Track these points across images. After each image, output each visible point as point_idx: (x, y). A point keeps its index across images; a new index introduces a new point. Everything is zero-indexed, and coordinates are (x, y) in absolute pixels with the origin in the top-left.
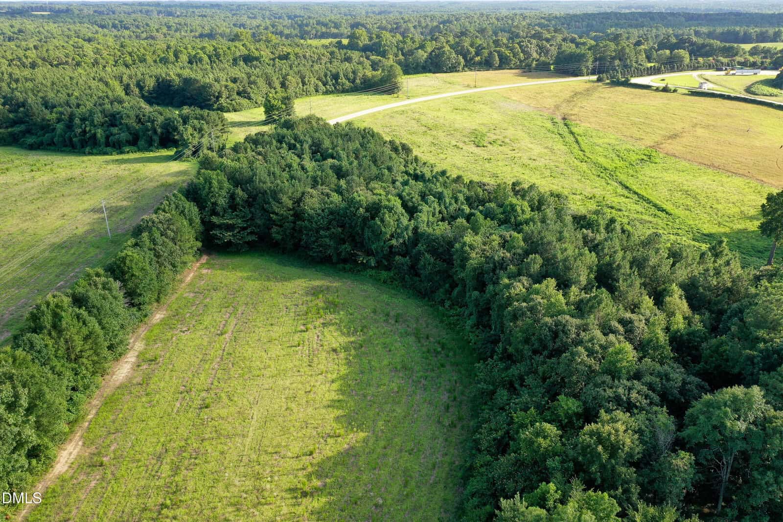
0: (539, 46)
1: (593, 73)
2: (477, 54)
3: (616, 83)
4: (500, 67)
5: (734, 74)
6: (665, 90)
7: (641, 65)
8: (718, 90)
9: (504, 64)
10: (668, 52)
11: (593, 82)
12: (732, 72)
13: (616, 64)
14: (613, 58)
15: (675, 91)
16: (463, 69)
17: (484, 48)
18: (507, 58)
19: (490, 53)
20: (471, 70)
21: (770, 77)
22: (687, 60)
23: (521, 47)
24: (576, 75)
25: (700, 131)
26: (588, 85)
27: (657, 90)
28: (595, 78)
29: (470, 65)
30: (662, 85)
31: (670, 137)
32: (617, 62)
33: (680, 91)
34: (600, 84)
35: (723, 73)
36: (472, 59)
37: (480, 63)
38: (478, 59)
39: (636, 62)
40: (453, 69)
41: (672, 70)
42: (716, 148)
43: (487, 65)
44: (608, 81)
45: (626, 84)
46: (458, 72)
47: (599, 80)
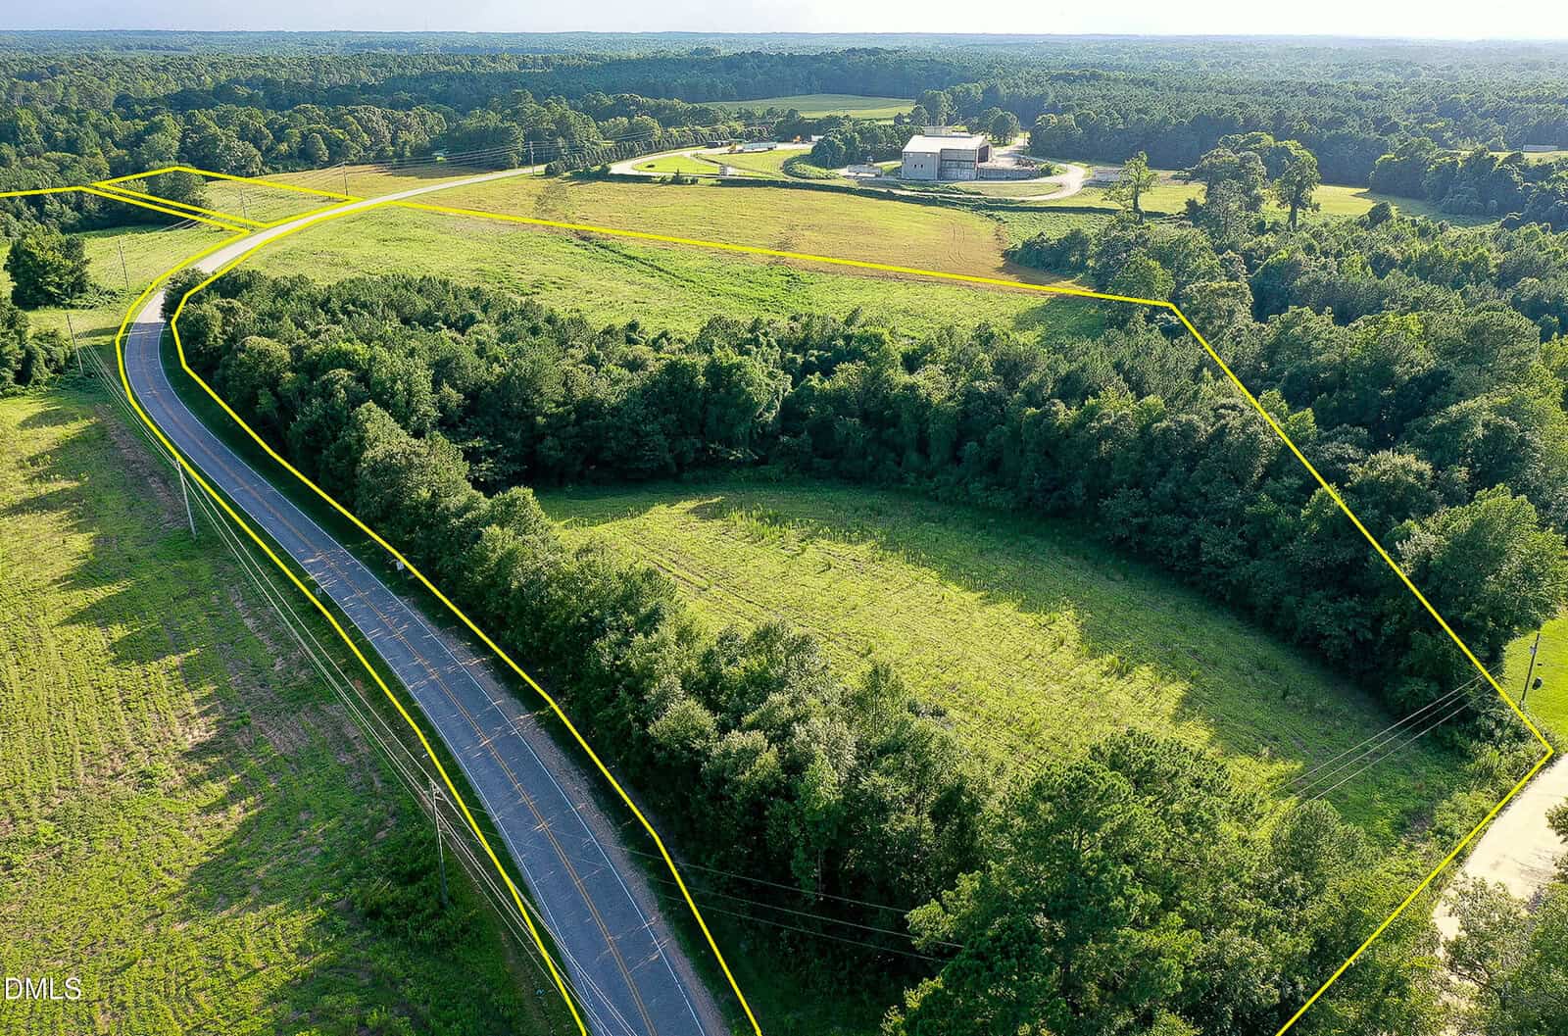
1: (538, 162)
2: (279, 140)
3: (586, 176)
4: (331, 163)
5: (741, 151)
6: (678, 180)
7: (595, 144)
8: (749, 175)
9: (338, 155)
10: (625, 120)
11: (541, 176)
12: (739, 147)
13: (561, 145)
14: (554, 134)
15: (694, 182)
16: (262, 173)
17: (287, 126)
18: (339, 143)
19: (304, 137)
20: (276, 170)
21: (803, 153)
22: (658, 132)
23: (358, 122)
24: (502, 168)
26: (539, 182)
27: (663, 181)
28: (541, 169)
29: (273, 160)
32: (560, 141)
33: (701, 180)
34: (556, 179)
35: (725, 150)
36: (269, 150)
37: (290, 156)
38: (283, 148)
40: (242, 170)
43: (305, 159)
44: (568, 174)
45: (604, 176)
46: (252, 175)
47: (549, 173)
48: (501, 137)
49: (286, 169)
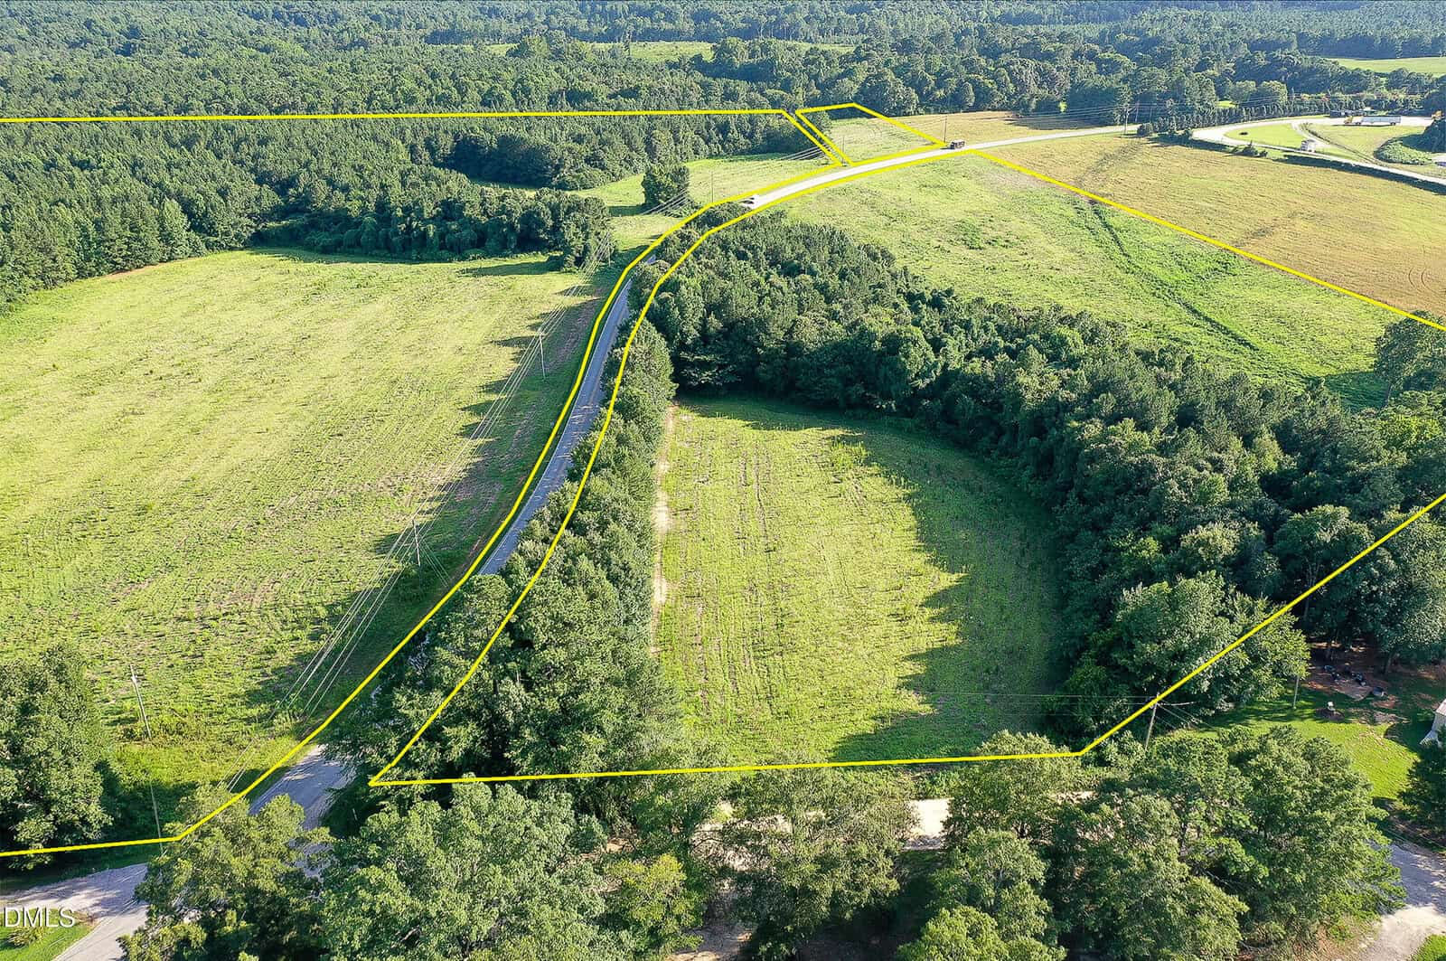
0: (1040, 71)
1: (1131, 121)
2: (939, 85)
3: (1168, 140)
4: (976, 108)
5: (1358, 124)
6: (1248, 152)
7: (1209, 107)
8: (1334, 154)
9: (983, 102)
10: (1252, 84)
11: (1132, 136)
12: (1357, 119)
13: (1168, 106)
14: (1164, 96)
15: (1263, 154)
16: (917, 112)
17: (949, 75)
18: (987, 91)
19: (960, 84)
20: (928, 111)
21: (1415, 132)
22: (1283, 99)
23: (1010, 73)
24: (1104, 124)
25: (1300, 224)
26: (1124, 142)
27: (1235, 152)
28: (1134, 128)
29: (930, 104)
30: (1242, 143)
31: (1255, 235)
32: (1169, 103)
33: (1272, 154)
34: (1143, 140)
35: (1341, 121)
36: (929, 94)
37: (943, 100)
38: (940, 93)
39: (1201, 102)
40: (899, 111)
41: (1260, 116)
43: (955, 104)
44: (1155, 135)
45: (1185, 141)
46: (908, 115)
47: (1141, 133)
48: (1110, 96)
49: (937, 111)
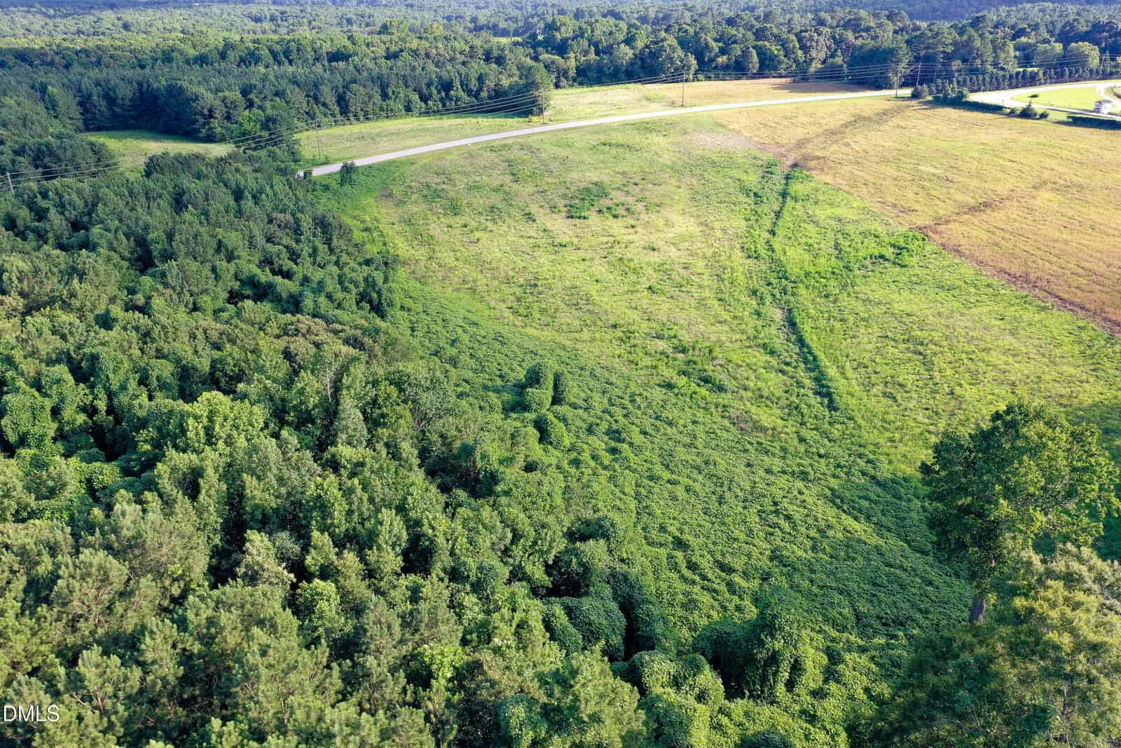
0: (834, 38)
1: (904, 85)
2: (723, 52)
3: (943, 101)
4: (760, 75)
6: (1026, 114)
7: (1004, 69)
9: (767, 67)
10: (1058, 46)
11: (903, 98)
13: (954, 68)
14: (949, 57)
15: (1043, 116)
16: (696, 79)
17: (735, 42)
18: (773, 58)
19: (745, 52)
20: (709, 78)
22: (1093, 62)
23: (800, 41)
24: (878, 87)
25: (1045, 198)
26: (892, 104)
28: (907, 92)
29: (708, 68)
30: (1020, 105)
31: (973, 210)
32: (956, 64)
33: (1053, 116)
34: (914, 102)
36: (711, 60)
37: (726, 67)
38: (722, 60)
39: (995, 65)
40: (677, 76)
41: (1059, 78)
42: (1057, 235)
43: (738, 70)
44: (930, 98)
45: (958, 103)
46: (686, 81)
47: (915, 96)
49: (717, 78)
